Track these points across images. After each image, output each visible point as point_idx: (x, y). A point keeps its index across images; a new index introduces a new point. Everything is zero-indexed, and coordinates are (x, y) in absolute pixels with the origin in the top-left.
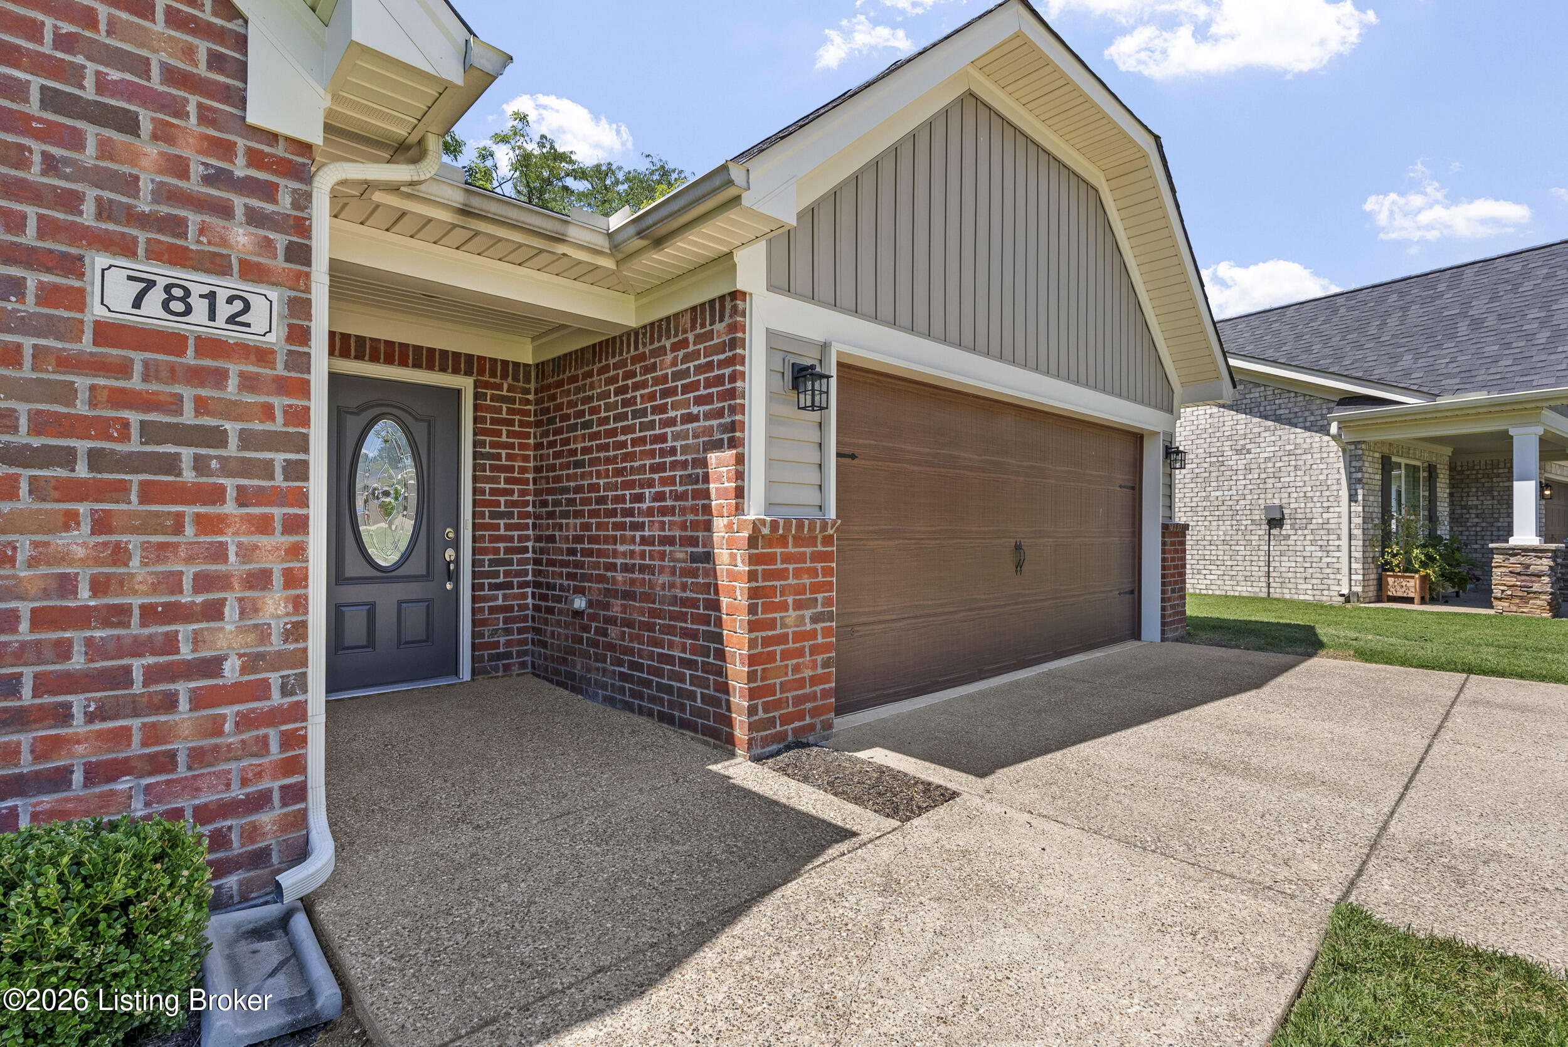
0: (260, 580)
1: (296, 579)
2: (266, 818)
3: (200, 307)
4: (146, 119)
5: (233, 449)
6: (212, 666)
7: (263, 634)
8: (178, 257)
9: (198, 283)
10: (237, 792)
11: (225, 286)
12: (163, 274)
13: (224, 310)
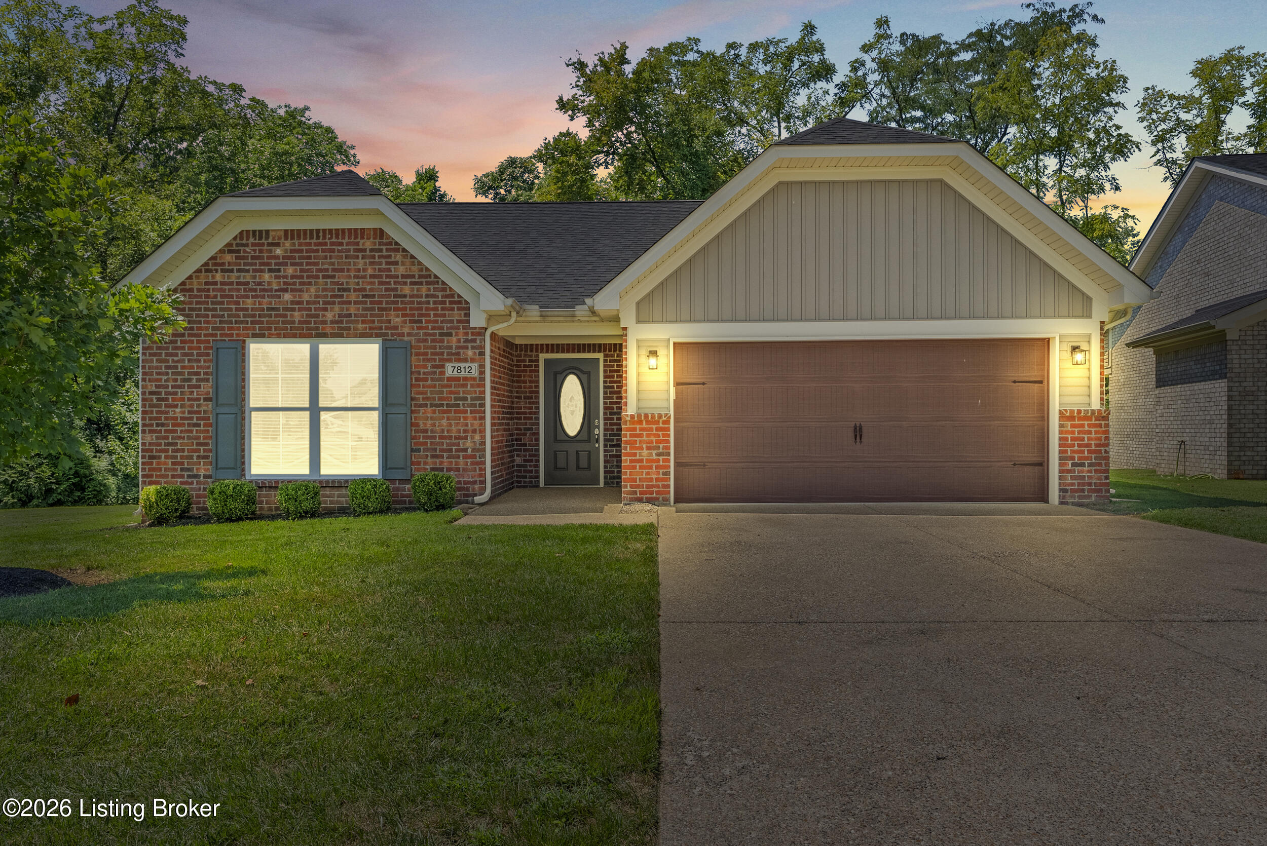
0: (474, 431)
1: (482, 431)
2: (476, 487)
3: (463, 370)
4: (453, 332)
5: (469, 401)
6: (466, 450)
7: (475, 443)
8: (459, 360)
9: (462, 365)
10: (471, 479)
11: (467, 365)
12: (457, 365)
13: (467, 370)
